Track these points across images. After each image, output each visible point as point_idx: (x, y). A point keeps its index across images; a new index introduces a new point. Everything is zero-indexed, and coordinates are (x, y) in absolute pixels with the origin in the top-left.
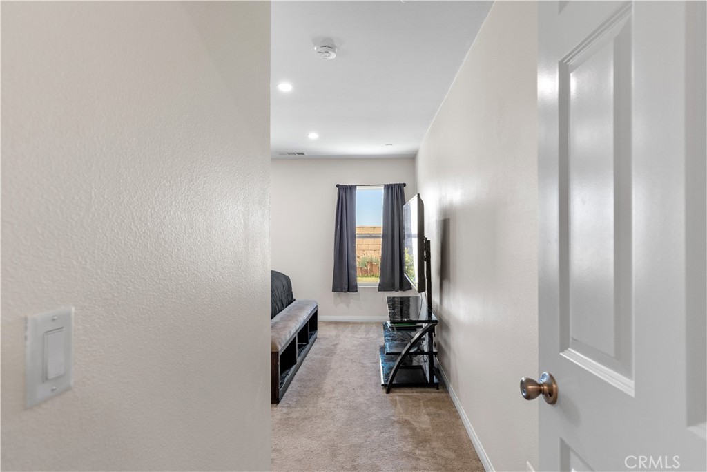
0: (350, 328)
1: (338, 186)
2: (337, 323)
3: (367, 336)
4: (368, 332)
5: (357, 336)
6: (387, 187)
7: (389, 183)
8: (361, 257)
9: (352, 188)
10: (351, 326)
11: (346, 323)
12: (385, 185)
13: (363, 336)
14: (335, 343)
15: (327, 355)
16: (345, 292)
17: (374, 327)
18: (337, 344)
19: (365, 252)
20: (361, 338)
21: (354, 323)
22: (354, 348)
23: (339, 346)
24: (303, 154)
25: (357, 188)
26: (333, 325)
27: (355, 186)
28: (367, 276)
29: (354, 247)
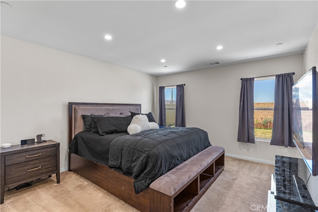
0: (248, 166)
1: (241, 79)
2: (240, 160)
3: (260, 177)
4: (261, 172)
5: (252, 175)
6: (278, 76)
7: (279, 74)
8: (263, 119)
9: (252, 80)
10: (249, 164)
11: (247, 162)
12: (276, 75)
13: (257, 176)
14: (234, 177)
15: (225, 188)
16: (246, 143)
17: (267, 168)
18: (236, 179)
19: (266, 116)
20: (255, 178)
21: (253, 163)
22: (247, 186)
23: (237, 182)
24: (218, 63)
25: (255, 79)
26: (237, 162)
27: (253, 78)
28: (267, 129)
29: (252, 115)
